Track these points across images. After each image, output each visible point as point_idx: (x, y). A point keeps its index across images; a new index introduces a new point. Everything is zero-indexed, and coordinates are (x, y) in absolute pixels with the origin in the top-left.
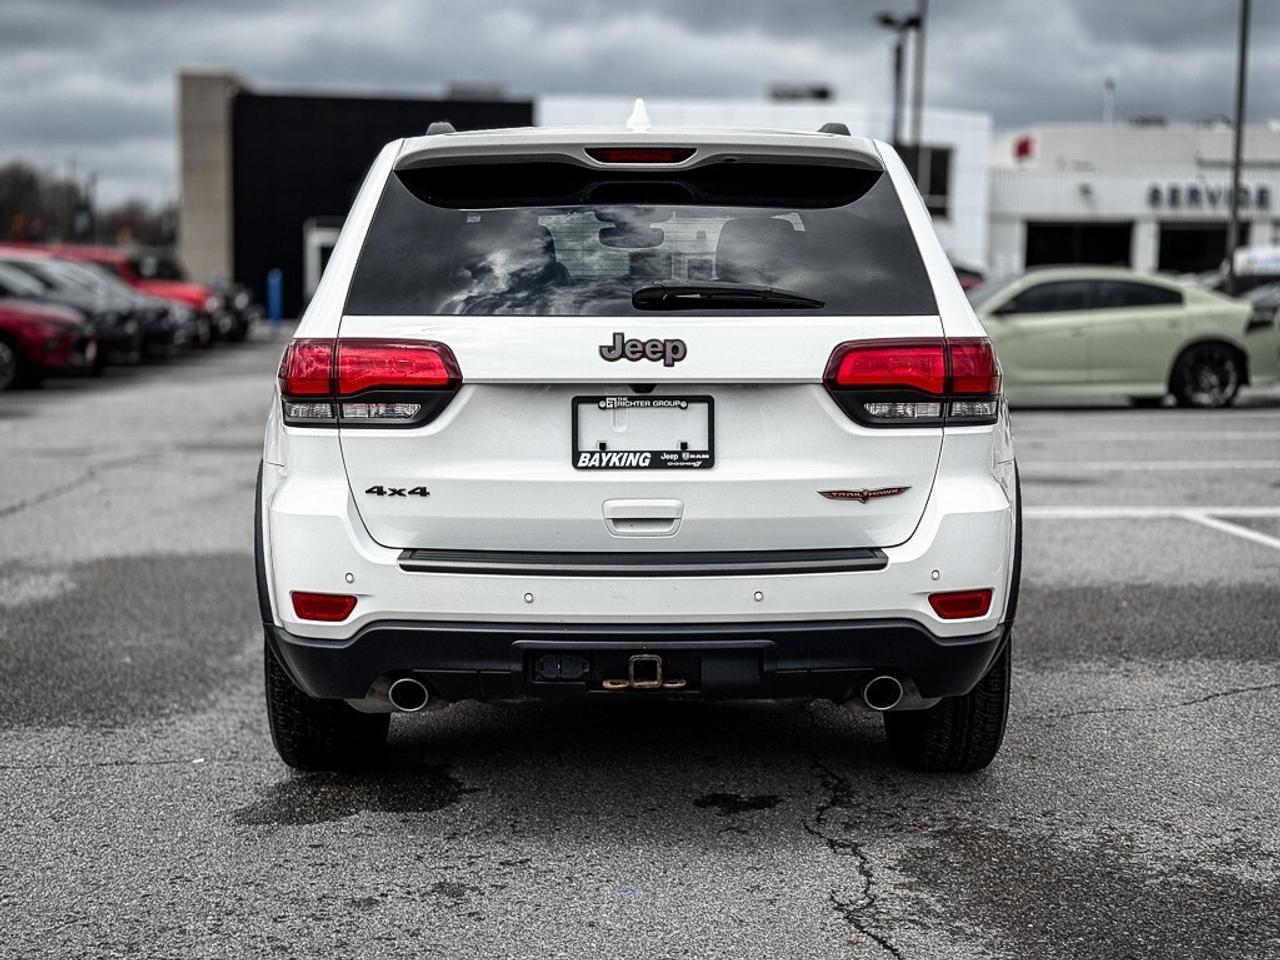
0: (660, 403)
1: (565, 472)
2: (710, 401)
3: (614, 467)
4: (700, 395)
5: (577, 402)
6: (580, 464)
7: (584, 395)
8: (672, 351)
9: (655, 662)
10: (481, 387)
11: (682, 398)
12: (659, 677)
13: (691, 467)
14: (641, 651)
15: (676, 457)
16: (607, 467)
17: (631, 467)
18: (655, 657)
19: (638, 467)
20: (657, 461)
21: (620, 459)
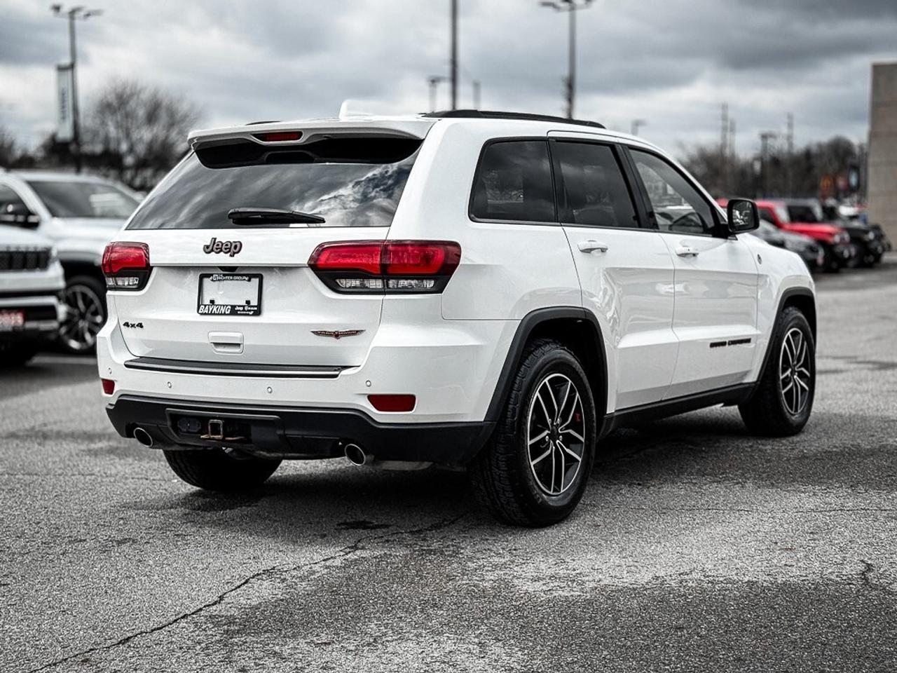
0: (238, 278)
1: (193, 316)
2: (261, 278)
3: (214, 314)
4: (255, 273)
5: (202, 277)
6: (200, 312)
7: (205, 273)
8: (234, 248)
9: (219, 424)
10: (161, 269)
11: (246, 275)
12: (221, 433)
13: (248, 315)
14: (214, 418)
15: (241, 309)
16: (211, 314)
17: (221, 314)
18: (220, 422)
19: (225, 314)
20: (234, 311)
21: (217, 309)
